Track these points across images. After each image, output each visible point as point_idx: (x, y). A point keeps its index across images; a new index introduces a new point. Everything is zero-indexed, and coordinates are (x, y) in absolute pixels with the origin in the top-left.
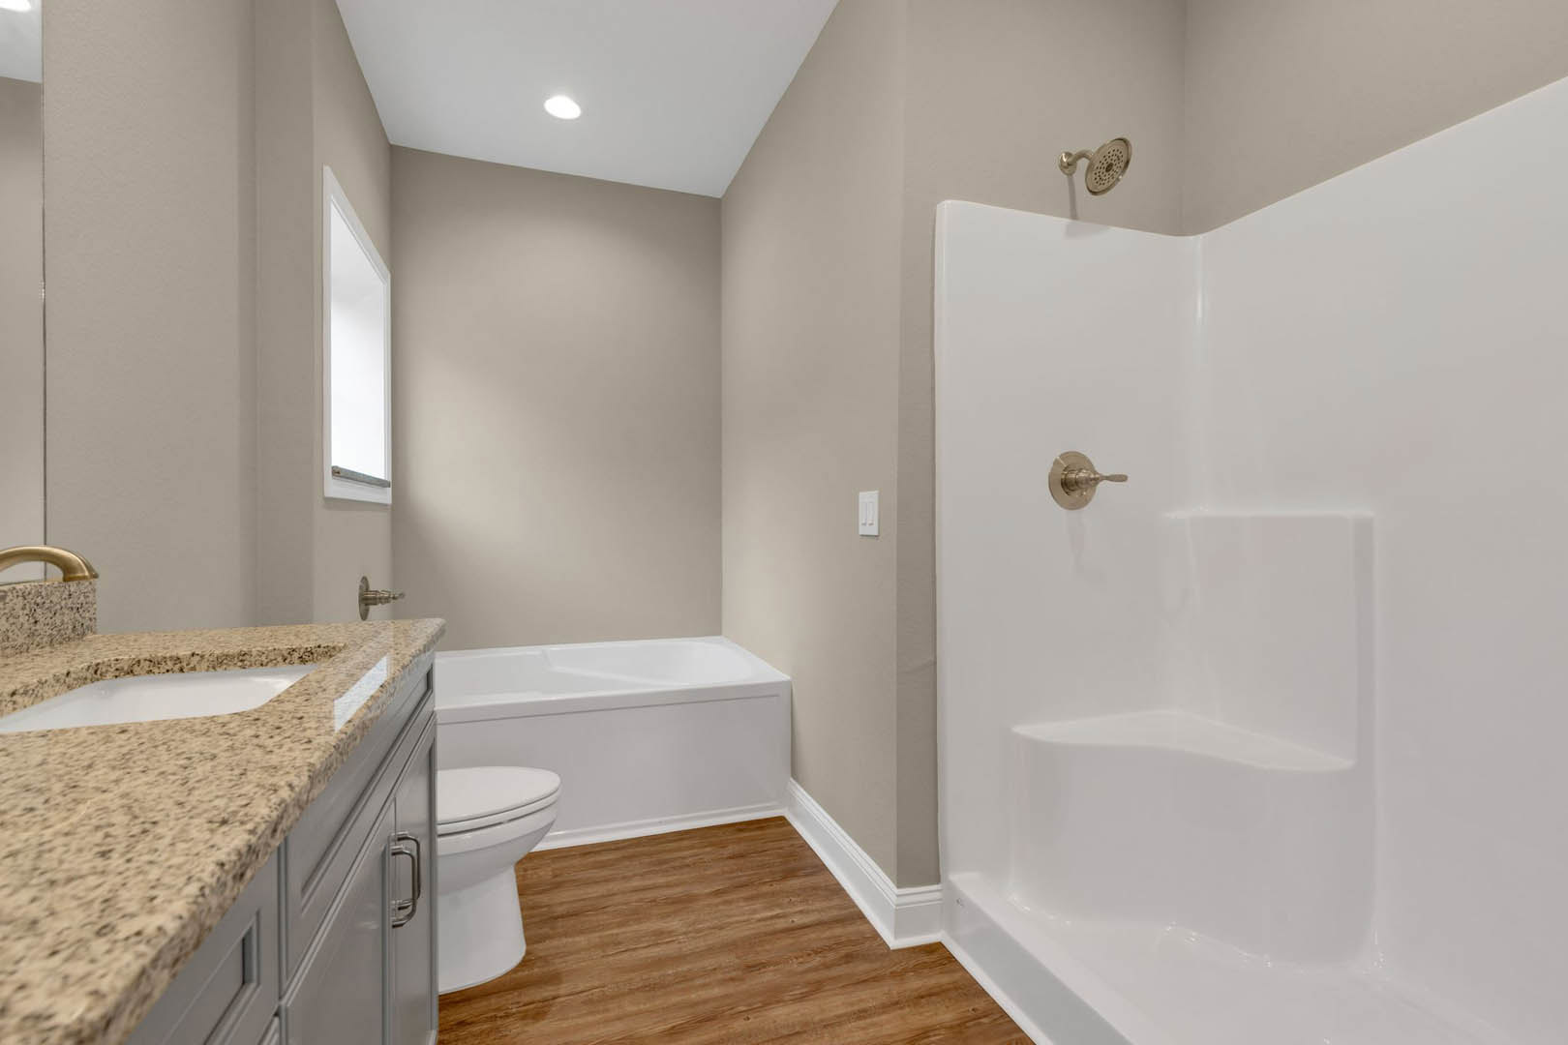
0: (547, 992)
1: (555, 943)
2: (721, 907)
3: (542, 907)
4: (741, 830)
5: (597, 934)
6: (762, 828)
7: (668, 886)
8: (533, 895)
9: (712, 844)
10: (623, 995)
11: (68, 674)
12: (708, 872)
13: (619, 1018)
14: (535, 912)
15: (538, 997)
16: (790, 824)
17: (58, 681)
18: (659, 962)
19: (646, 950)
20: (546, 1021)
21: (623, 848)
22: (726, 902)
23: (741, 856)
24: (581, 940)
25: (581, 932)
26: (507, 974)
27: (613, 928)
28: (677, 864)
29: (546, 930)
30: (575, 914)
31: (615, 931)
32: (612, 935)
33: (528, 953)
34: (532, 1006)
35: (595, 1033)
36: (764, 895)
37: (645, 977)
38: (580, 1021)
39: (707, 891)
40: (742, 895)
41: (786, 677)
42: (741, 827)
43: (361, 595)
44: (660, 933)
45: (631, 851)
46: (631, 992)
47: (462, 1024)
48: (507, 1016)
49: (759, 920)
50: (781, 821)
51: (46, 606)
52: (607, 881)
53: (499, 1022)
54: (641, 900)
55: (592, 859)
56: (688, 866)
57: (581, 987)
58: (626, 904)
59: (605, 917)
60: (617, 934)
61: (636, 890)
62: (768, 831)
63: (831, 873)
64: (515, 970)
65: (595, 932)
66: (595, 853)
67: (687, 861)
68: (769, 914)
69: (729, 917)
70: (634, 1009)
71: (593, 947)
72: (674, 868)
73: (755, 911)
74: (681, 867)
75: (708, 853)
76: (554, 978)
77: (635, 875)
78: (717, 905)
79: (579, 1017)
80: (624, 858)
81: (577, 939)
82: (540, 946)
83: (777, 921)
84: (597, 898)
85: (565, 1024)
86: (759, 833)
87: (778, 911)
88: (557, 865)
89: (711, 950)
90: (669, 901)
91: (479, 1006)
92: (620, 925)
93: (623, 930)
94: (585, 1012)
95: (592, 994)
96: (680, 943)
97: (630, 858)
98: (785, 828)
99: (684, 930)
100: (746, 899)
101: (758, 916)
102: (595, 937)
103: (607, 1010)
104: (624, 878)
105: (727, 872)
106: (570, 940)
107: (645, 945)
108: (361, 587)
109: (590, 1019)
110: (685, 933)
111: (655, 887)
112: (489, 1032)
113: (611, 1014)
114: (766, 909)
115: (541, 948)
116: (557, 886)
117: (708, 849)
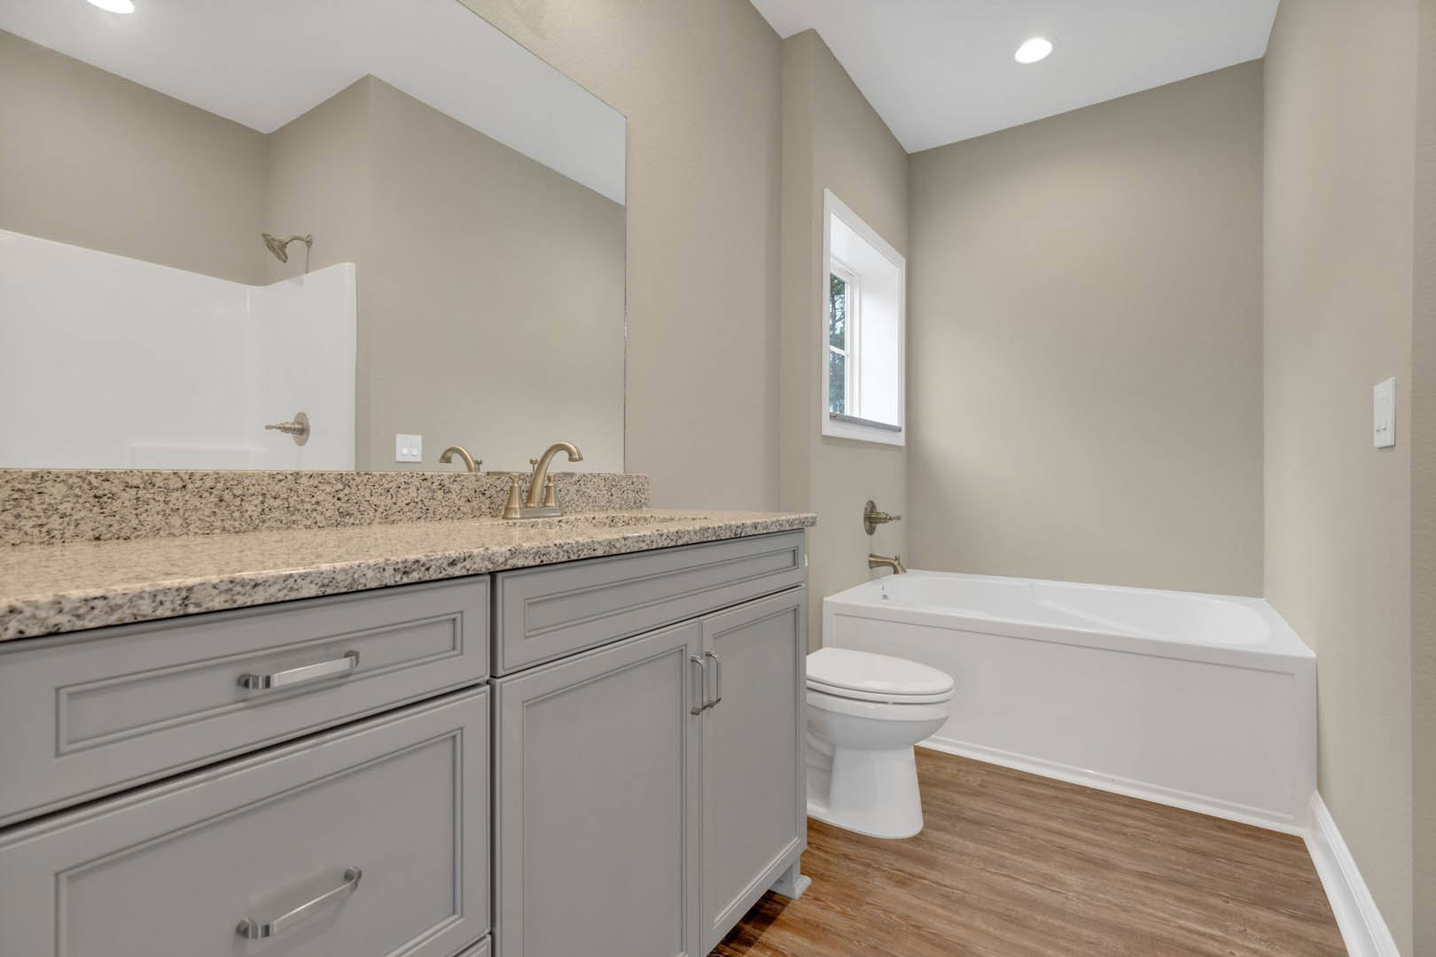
0: (919, 870)
1: (948, 837)
2: (1140, 891)
3: (954, 804)
4: (1221, 828)
5: (989, 849)
6: (1258, 838)
7: (1087, 842)
8: (954, 792)
9: (1169, 827)
10: (981, 910)
11: (594, 518)
12: (1145, 851)
13: (964, 925)
14: (947, 806)
15: (907, 869)
16: (1306, 851)
17: (587, 520)
18: (1034, 904)
19: (1028, 887)
20: (903, 890)
21: (1063, 790)
22: (1146, 888)
23: (1204, 854)
24: (971, 846)
25: (975, 840)
26: (897, 840)
27: (1006, 851)
28: (1114, 827)
29: (946, 823)
30: (979, 823)
31: (1006, 854)
32: (1002, 856)
33: (921, 833)
34: (899, 873)
35: (936, 924)
36: (1207, 907)
37: (1010, 907)
38: (929, 907)
39: (1131, 867)
40: (1176, 892)
41: (1312, 654)
42: (1223, 824)
43: (865, 514)
44: (1052, 879)
45: (1068, 795)
46: (990, 912)
47: (846, 857)
48: (879, 869)
49: (1181, 928)
50: (1296, 843)
51: (619, 486)
52: (1026, 810)
53: (870, 870)
54: (1050, 842)
55: (1024, 787)
56: (1124, 834)
57: (947, 882)
58: (1032, 837)
59: (1003, 838)
60: (1006, 858)
61: (1050, 831)
62: (1261, 844)
63: (1339, 933)
64: (903, 840)
65: (989, 846)
66: (1029, 782)
67: (1127, 830)
68: (1202, 929)
69: (1143, 904)
70: (983, 927)
71: (979, 857)
72: (1107, 830)
73: (1180, 916)
74: (1117, 833)
75: (1161, 834)
76: (931, 864)
77: (1058, 817)
78: (1135, 886)
79: (931, 903)
80: (1056, 798)
81: (968, 843)
82: (935, 834)
83: (1211, 942)
84: (1009, 820)
85: (916, 902)
86: (1252, 842)
87: (1216, 932)
88: (987, 778)
89: (1097, 924)
90: (1082, 857)
91: (864, 851)
92: (1014, 852)
93: (1015, 857)
94: (939, 903)
95: (953, 893)
96: (1067, 898)
97: (1064, 801)
98: (1295, 852)
99: (1080, 890)
100: (1179, 899)
101: (1182, 922)
102: (985, 850)
103: (958, 913)
104: (1045, 815)
105: (1171, 861)
106: (961, 841)
107: (1029, 881)
108: (866, 508)
109: (940, 911)
110: (1077, 892)
111: (1072, 837)
112: (860, 873)
113: (958, 919)
114: (1197, 920)
115: (934, 835)
116: (977, 794)
117: (1161, 829)
